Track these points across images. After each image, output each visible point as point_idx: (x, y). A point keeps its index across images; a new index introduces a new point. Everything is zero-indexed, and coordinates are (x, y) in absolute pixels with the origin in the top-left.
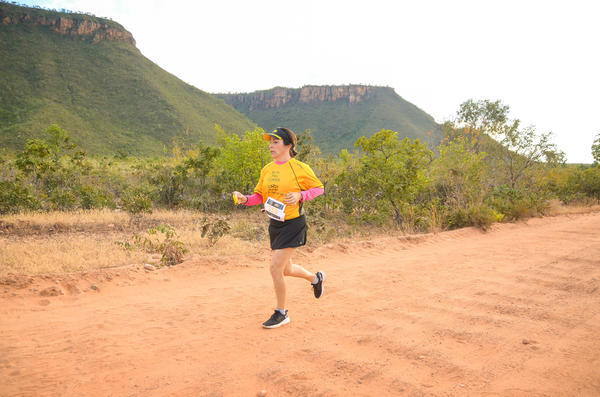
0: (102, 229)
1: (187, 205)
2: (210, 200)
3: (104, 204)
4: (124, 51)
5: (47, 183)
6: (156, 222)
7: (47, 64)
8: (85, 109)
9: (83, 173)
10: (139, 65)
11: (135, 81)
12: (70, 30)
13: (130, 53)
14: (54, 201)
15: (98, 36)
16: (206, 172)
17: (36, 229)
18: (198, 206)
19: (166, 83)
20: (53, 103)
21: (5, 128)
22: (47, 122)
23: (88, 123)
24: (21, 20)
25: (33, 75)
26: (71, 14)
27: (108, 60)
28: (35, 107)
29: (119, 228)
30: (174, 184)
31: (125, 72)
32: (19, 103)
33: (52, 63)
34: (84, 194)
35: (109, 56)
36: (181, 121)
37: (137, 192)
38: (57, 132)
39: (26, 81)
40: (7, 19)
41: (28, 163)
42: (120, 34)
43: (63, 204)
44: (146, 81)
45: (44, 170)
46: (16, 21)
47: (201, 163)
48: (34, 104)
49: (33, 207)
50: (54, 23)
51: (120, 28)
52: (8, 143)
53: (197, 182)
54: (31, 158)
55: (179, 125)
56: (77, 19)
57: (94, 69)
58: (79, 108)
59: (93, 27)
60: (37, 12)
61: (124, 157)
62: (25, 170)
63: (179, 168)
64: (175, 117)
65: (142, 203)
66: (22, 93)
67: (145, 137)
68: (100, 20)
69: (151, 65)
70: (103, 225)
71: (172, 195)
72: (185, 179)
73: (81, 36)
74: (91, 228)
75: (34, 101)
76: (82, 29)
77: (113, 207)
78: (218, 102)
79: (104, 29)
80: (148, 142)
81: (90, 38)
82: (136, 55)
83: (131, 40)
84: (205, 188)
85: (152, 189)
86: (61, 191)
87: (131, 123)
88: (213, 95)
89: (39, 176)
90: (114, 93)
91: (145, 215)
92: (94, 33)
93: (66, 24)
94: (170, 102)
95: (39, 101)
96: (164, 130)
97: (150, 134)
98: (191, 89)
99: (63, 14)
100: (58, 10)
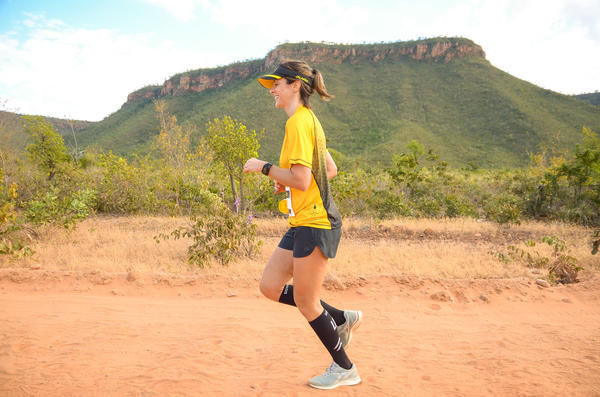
0: (469, 238)
1: (560, 217)
2: (591, 212)
3: (468, 213)
4: (474, 64)
5: (412, 193)
6: (527, 235)
7: (406, 88)
8: (438, 125)
9: (445, 184)
10: (489, 76)
11: (485, 92)
12: (424, 54)
13: (480, 66)
14: (420, 209)
15: (449, 55)
16: (583, 180)
17: (408, 234)
18: (574, 219)
19: (518, 90)
20: (411, 123)
21: (373, 148)
22: (405, 140)
23: (440, 138)
24: (387, 55)
25: (394, 100)
26: (426, 40)
27: (458, 76)
28: (396, 128)
29: (487, 238)
30: (542, 195)
31: (475, 85)
32: (383, 126)
33: (410, 87)
34: (448, 202)
35: (460, 72)
36: (535, 129)
37: (501, 202)
38: (416, 148)
39: (389, 107)
40: (377, 57)
41: (401, 173)
42: (470, 49)
43: (429, 211)
44: (497, 92)
45: (413, 179)
46: (383, 57)
47: (578, 170)
48: (394, 125)
49: (404, 214)
50: (412, 51)
51: (470, 43)
52: (375, 160)
53: (571, 191)
54: (403, 169)
55: (534, 133)
56: (430, 43)
57: (446, 87)
58: (432, 125)
59: (445, 47)
60: (398, 46)
61: (475, 169)
62: (398, 180)
63: (548, 176)
64: (529, 125)
65: (510, 213)
66: (386, 117)
67: (496, 149)
68: (451, 39)
69: (502, 74)
70: (470, 234)
71: (539, 205)
72: (556, 188)
73: (434, 59)
74: (458, 236)
75: (394, 122)
76: (436, 51)
77: (477, 216)
78: (582, 104)
79: (455, 47)
80: (499, 153)
81: (442, 58)
82: (487, 67)
83: (481, 53)
84: (582, 198)
85: (516, 199)
86: (427, 200)
87: (482, 135)
88: (574, 96)
89: (408, 185)
90: (464, 107)
91: (513, 226)
92: (446, 52)
93: (421, 50)
94: (522, 111)
95: (399, 122)
96: (515, 140)
97: (502, 145)
98: (548, 94)
99: (419, 42)
100: (416, 39)
